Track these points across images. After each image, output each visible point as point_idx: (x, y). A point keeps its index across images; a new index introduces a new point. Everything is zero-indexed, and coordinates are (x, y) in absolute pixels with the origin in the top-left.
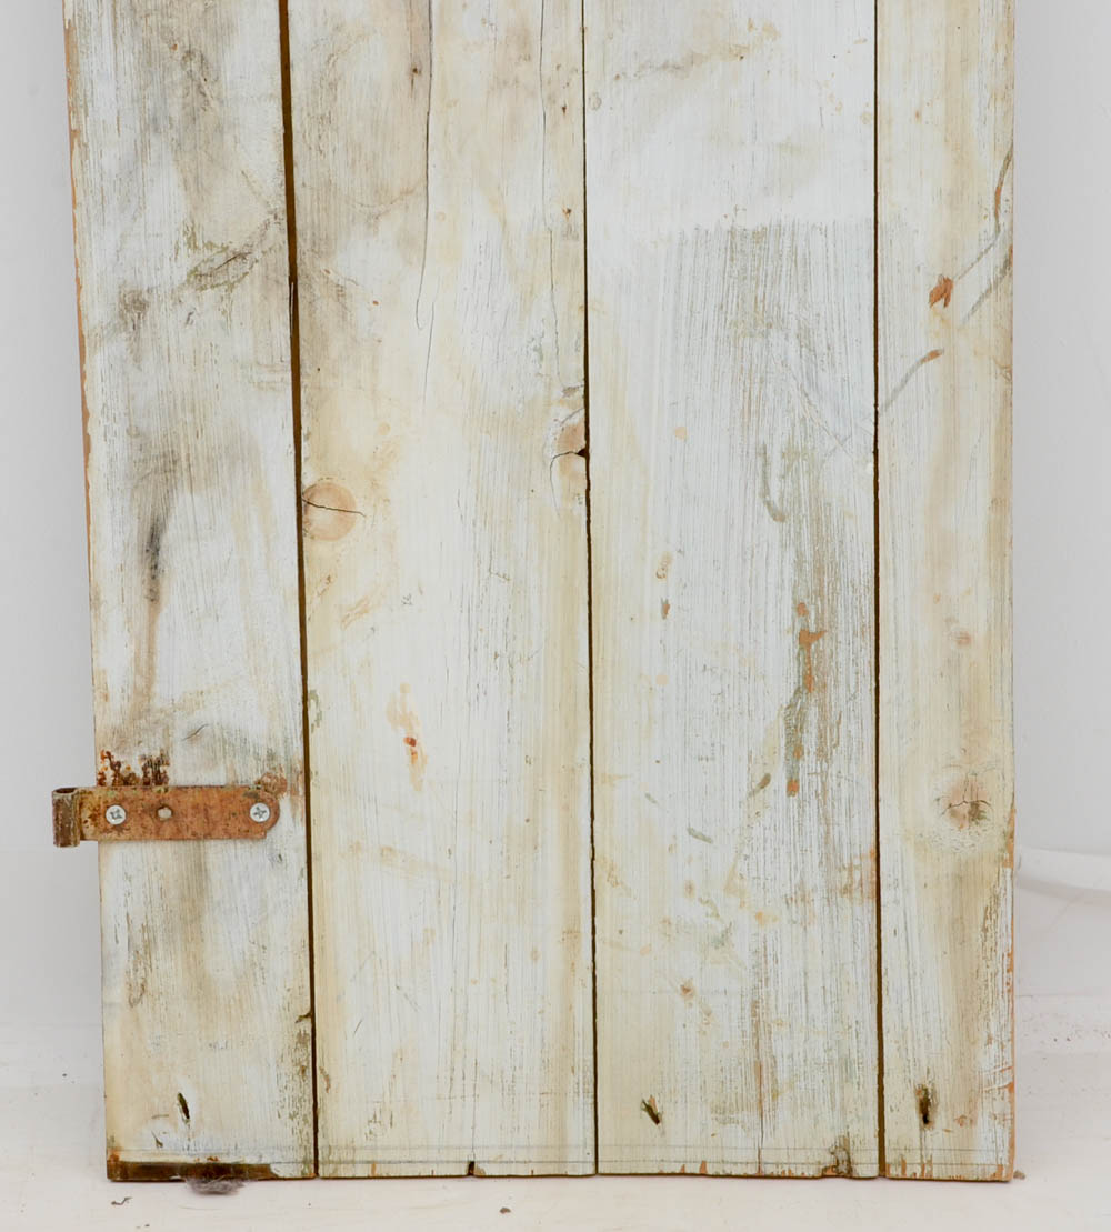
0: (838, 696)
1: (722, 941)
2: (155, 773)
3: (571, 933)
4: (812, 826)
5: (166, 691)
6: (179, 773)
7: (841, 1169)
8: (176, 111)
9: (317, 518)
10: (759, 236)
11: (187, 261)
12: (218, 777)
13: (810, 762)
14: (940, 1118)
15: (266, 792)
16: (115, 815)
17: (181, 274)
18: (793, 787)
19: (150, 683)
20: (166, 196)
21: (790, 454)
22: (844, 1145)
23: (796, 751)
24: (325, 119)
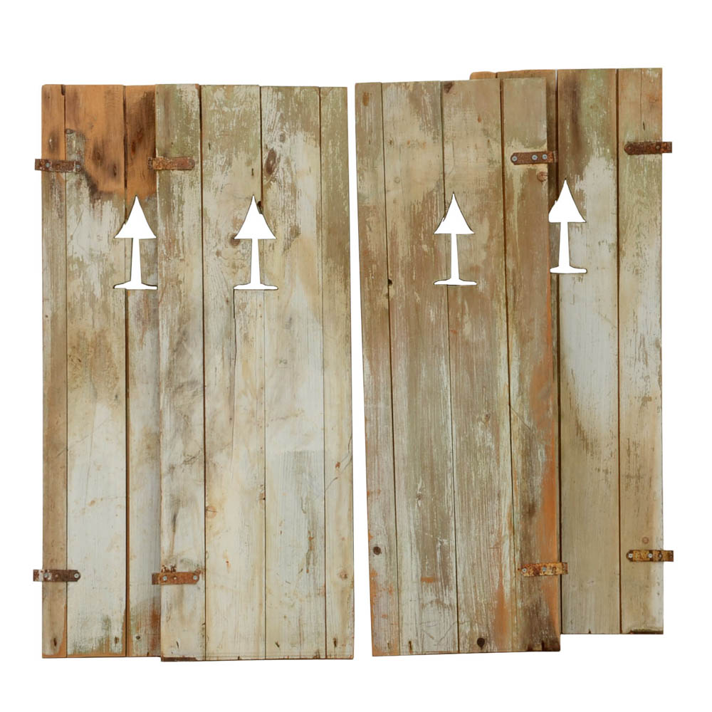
0: (317, 551)
1: (293, 606)
2: (173, 568)
3: (261, 604)
4: (312, 580)
5: (176, 551)
6: (178, 569)
7: (317, 657)
8: (182, 427)
9: (209, 513)
10: (301, 453)
11: (183, 459)
12: (187, 570)
13: (311, 565)
14: (339, 645)
15: (197, 573)
16: (165, 579)
17: (182, 462)
18: (308, 572)
19: (173, 549)
20: (179, 445)
21: (307, 499)
22: (318, 652)
23: (308, 563)
24: (212, 429)
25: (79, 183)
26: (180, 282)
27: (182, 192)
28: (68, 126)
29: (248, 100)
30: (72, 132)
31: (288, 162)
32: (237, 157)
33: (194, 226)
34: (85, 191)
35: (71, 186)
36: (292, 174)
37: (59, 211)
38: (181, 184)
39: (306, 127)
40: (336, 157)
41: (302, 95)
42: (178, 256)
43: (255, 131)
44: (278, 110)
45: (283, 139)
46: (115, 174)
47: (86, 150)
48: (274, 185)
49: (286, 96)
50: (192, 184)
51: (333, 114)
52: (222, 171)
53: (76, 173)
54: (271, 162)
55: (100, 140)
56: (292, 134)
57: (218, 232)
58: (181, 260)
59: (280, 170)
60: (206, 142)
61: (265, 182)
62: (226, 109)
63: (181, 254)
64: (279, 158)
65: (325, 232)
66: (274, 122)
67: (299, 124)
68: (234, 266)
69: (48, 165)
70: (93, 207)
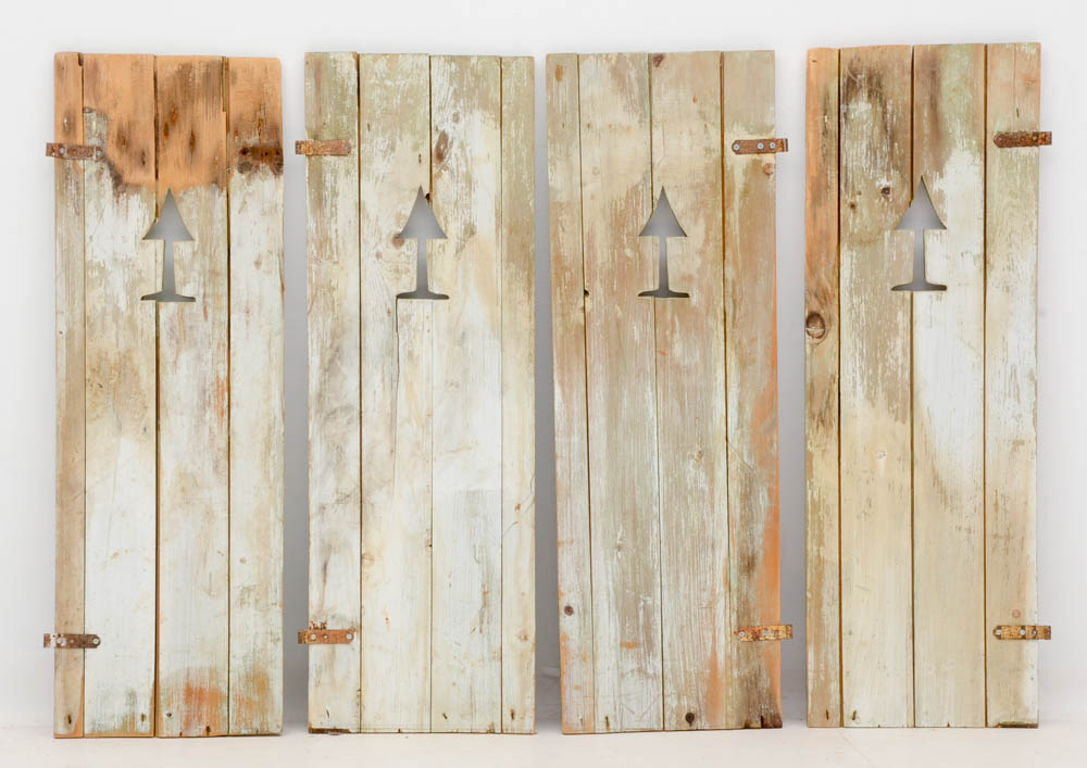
0: (492, 608)
1: (463, 671)
2: (324, 626)
3: (426, 669)
4: (486, 642)
5: (327, 605)
6: (329, 627)
7: (492, 731)
8: (334, 461)
9: (365, 561)
10: (474, 493)
11: (335, 498)
12: (339, 627)
13: (485, 625)
14: (516, 717)
15: (351, 631)
16: (314, 637)
17: (333, 501)
18: (481, 631)
19: (323, 603)
20: (331, 482)
21: (480, 547)
22: (493, 725)
23: (482, 622)
24: (370, 463)
25: (100, 173)
26: (334, 289)
27: (336, 182)
28: (86, 104)
29: (415, 72)
30: (91, 111)
31: (462, 147)
32: (401, 140)
33: (350, 222)
34: (108, 182)
35: (91, 176)
36: (466, 161)
37: (76, 206)
38: (334, 172)
39: (484, 104)
40: (519, 142)
41: (480, 66)
42: (330, 258)
43: (422, 111)
44: (451, 84)
45: (456, 118)
46: (144, 163)
47: (108, 134)
48: (446, 174)
49: (460, 67)
50: (348, 172)
51: (517, 89)
52: (384, 157)
53: (96, 161)
54: (442, 147)
55: (125, 121)
56: (468, 114)
57: (379, 231)
58: (334, 263)
59: (453, 156)
60: (364, 122)
61: (435, 170)
62: (388, 83)
63: (335, 256)
64: (452, 142)
65: (505, 230)
66: (445, 100)
67: (476, 101)
68: (397, 271)
69: (62, 151)
70: (117, 202)
